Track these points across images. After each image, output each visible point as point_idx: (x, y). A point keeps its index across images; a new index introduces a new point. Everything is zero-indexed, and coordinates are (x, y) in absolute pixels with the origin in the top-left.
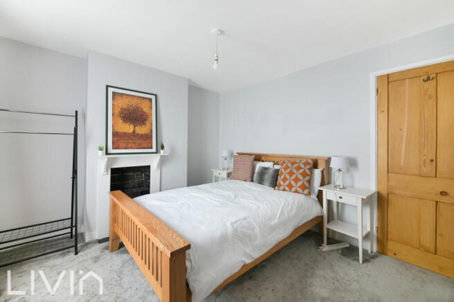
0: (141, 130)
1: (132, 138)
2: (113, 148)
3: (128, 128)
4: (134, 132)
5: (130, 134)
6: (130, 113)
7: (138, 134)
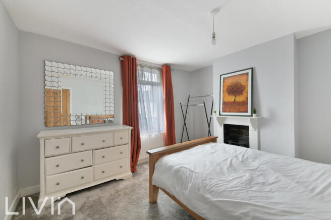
0: (240, 99)
1: (233, 105)
2: (223, 112)
3: (231, 99)
4: (235, 101)
5: (232, 102)
6: (233, 88)
7: (238, 102)
